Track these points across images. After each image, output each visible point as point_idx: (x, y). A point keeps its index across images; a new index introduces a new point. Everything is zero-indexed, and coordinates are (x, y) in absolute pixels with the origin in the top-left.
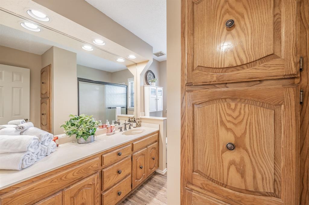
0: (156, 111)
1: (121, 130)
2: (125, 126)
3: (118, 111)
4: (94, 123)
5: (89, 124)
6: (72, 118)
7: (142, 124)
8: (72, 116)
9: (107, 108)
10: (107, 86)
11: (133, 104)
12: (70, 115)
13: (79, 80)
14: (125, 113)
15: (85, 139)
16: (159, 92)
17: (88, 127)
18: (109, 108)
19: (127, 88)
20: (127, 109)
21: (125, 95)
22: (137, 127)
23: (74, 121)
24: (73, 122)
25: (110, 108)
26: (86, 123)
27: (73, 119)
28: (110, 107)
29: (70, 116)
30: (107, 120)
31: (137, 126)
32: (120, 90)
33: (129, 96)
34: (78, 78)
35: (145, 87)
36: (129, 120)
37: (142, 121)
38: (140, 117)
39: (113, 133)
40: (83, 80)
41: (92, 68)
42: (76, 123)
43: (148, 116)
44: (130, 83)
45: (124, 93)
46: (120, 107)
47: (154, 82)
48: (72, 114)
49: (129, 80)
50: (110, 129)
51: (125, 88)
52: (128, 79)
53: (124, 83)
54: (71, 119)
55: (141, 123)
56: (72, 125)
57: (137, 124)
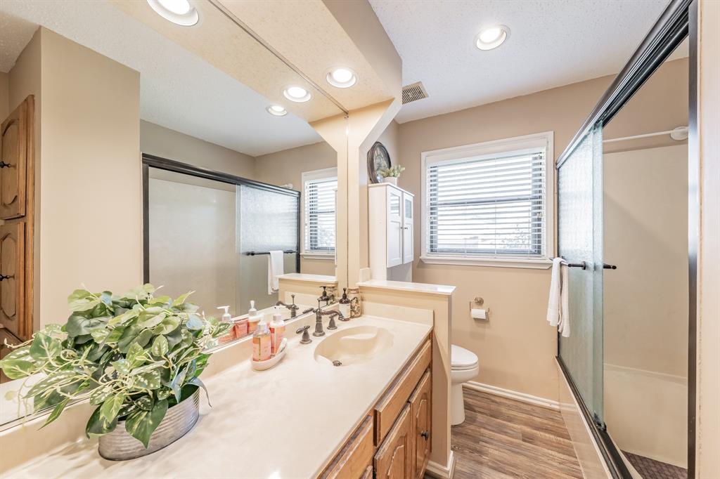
0: (401, 263)
1: (306, 338)
2: (319, 319)
3: (277, 261)
4: (197, 334)
5: (165, 350)
6: (84, 305)
7: (367, 305)
8: (87, 296)
9: (243, 253)
10: (243, 190)
11: (316, 241)
12: (77, 292)
13: (150, 161)
14: (295, 269)
15: (142, 436)
16: (392, 208)
17: (161, 363)
18: (248, 254)
19: (299, 198)
20: (298, 256)
21: (295, 217)
22: (352, 317)
23: (93, 321)
24: (84, 332)
25: (253, 254)
26: (150, 343)
27: (90, 314)
28: (250, 251)
29: (71, 298)
30: (252, 303)
31: (353, 314)
32: (281, 203)
33: (306, 219)
34: (144, 155)
35: (370, 189)
36: (325, 294)
37: (366, 295)
38: (361, 284)
39: (278, 356)
40: (164, 165)
41: (197, 139)
42: (100, 335)
43: (381, 281)
44: (307, 184)
45: (291, 211)
46: (282, 252)
47: (394, 176)
48: (83, 286)
49: (305, 175)
50: (266, 342)
51: (295, 200)
52: (303, 174)
53: (291, 186)
54: (76, 314)
55: (363, 302)
56: (79, 342)
57: (352, 307)
